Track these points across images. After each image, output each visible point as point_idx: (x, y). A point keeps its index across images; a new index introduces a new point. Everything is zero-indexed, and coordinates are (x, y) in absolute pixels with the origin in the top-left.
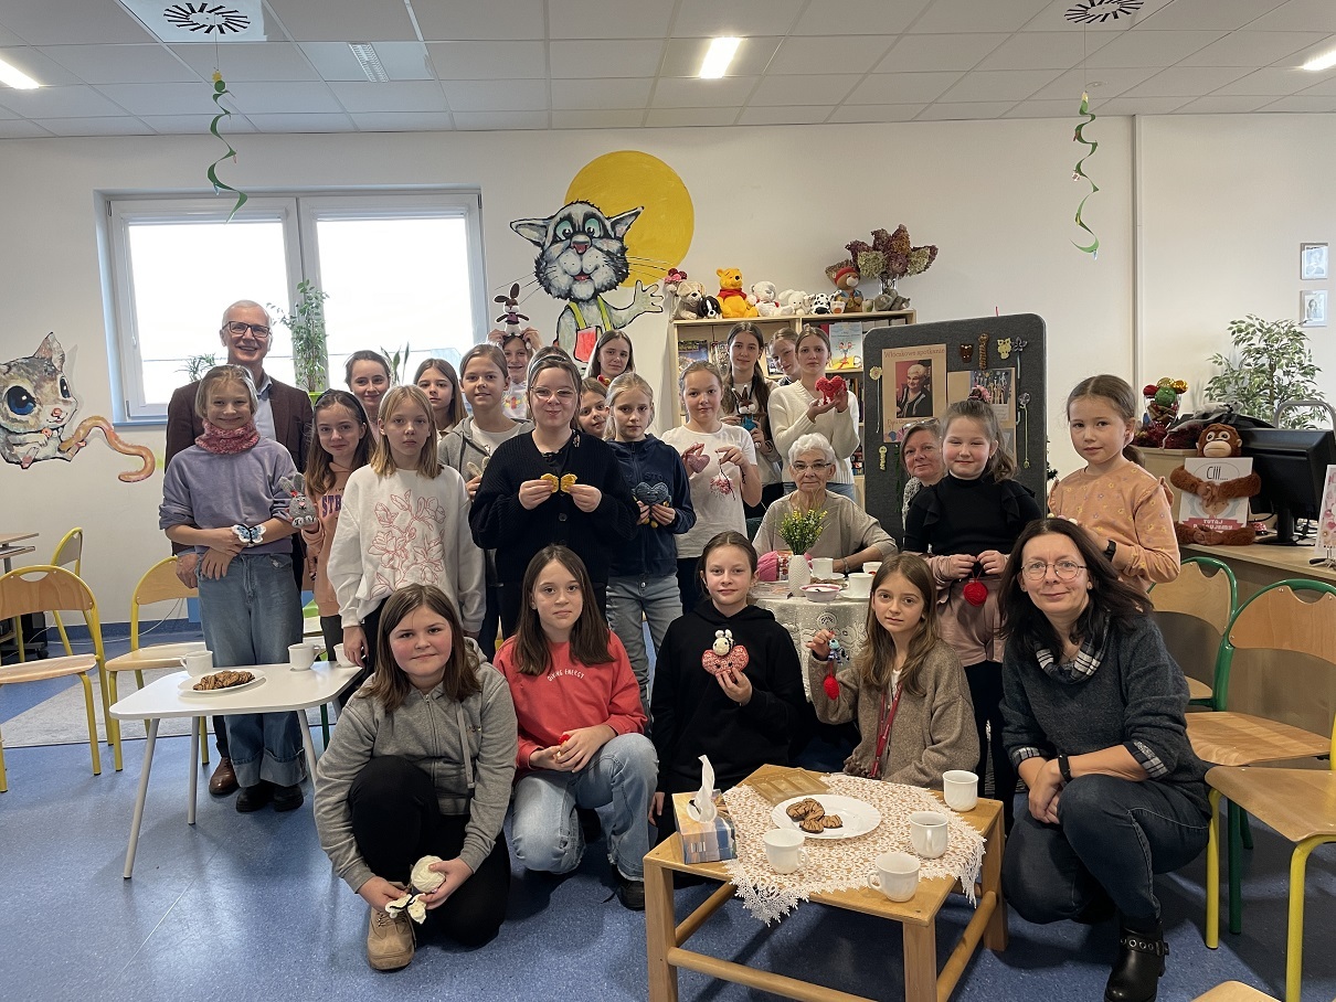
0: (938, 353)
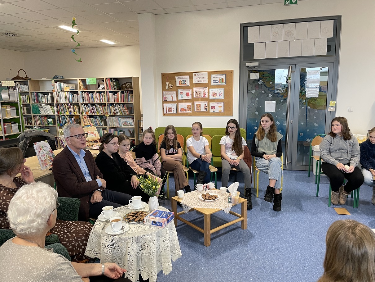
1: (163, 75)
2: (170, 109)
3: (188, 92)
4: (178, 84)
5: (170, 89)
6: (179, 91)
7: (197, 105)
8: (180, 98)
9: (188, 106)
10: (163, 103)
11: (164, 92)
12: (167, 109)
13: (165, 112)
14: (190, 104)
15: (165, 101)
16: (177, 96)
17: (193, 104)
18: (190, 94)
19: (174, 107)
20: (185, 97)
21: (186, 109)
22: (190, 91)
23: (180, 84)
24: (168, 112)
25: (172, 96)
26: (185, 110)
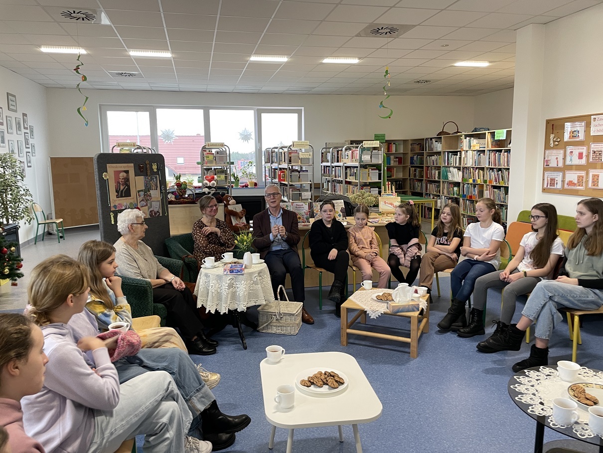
0: (130, 167)
1: (548, 122)
2: (553, 182)
3: (581, 151)
4: (566, 137)
5: (556, 147)
6: (569, 149)
7: (594, 176)
8: (568, 162)
9: (579, 177)
10: (545, 169)
11: (547, 152)
12: (548, 181)
13: (545, 186)
14: (583, 173)
15: (547, 168)
16: (564, 159)
17: (587, 174)
18: (584, 154)
19: (558, 177)
20: (576, 161)
21: (576, 182)
22: (584, 150)
23: (570, 136)
24: (549, 187)
25: (557, 158)
26: (574, 184)
